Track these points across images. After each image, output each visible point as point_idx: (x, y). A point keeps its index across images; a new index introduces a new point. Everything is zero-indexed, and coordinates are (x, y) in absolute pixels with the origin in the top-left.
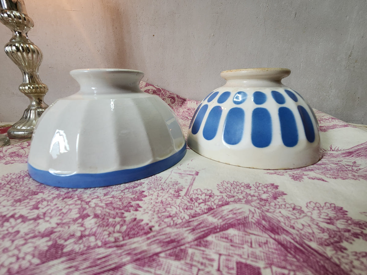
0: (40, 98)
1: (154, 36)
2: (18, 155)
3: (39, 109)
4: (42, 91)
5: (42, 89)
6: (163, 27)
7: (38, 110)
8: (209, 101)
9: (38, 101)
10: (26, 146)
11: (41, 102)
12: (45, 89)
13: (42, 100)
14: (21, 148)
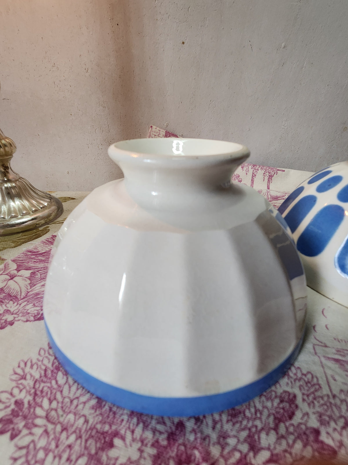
0: (6, 164)
1: (183, 43)
2: (11, 296)
3: (6, 183)
4: (9, 152)
5: (7, 148)
6: (201, 26)
7: (6, 185)
8: (321, 189)
9: (3, 170)
10: (15, 272)
11: (7, 170)
12: (12, 148)
13: (8, 167)
14: (9, 278)
